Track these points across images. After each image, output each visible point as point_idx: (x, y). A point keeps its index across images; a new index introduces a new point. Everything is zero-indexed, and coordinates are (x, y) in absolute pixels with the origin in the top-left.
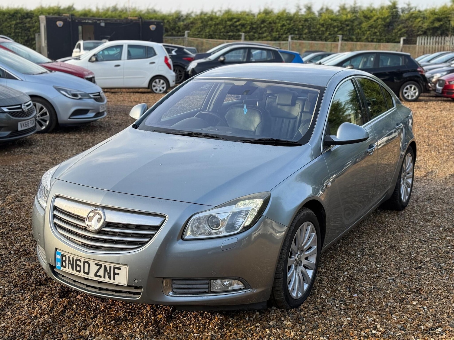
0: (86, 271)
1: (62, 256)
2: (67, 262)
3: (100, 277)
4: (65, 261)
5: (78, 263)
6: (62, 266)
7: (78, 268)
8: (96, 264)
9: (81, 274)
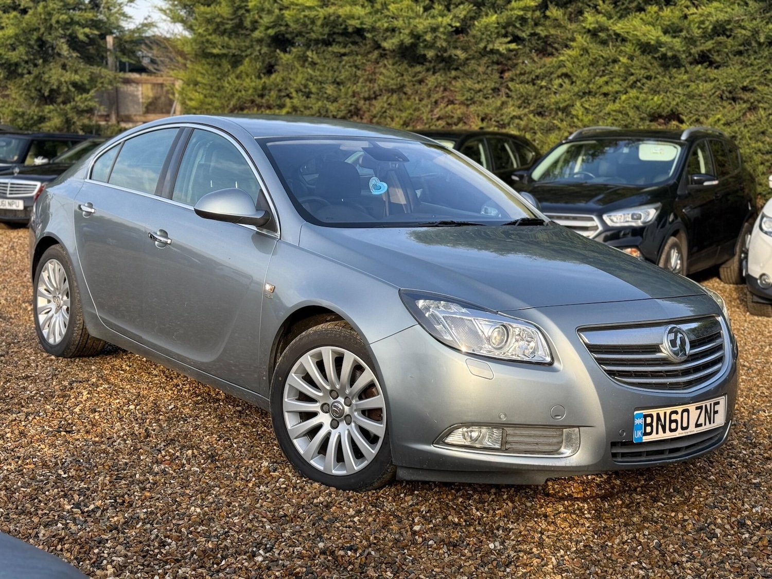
0: (685, 425)
1: (645, 416)
2: (654, 424)
3: (701, 425)
4: (651, 425)
5: (674, 417)
6: (645, 434)
7: (673, 426)
8: (697, 408)
9: (679, 433)
